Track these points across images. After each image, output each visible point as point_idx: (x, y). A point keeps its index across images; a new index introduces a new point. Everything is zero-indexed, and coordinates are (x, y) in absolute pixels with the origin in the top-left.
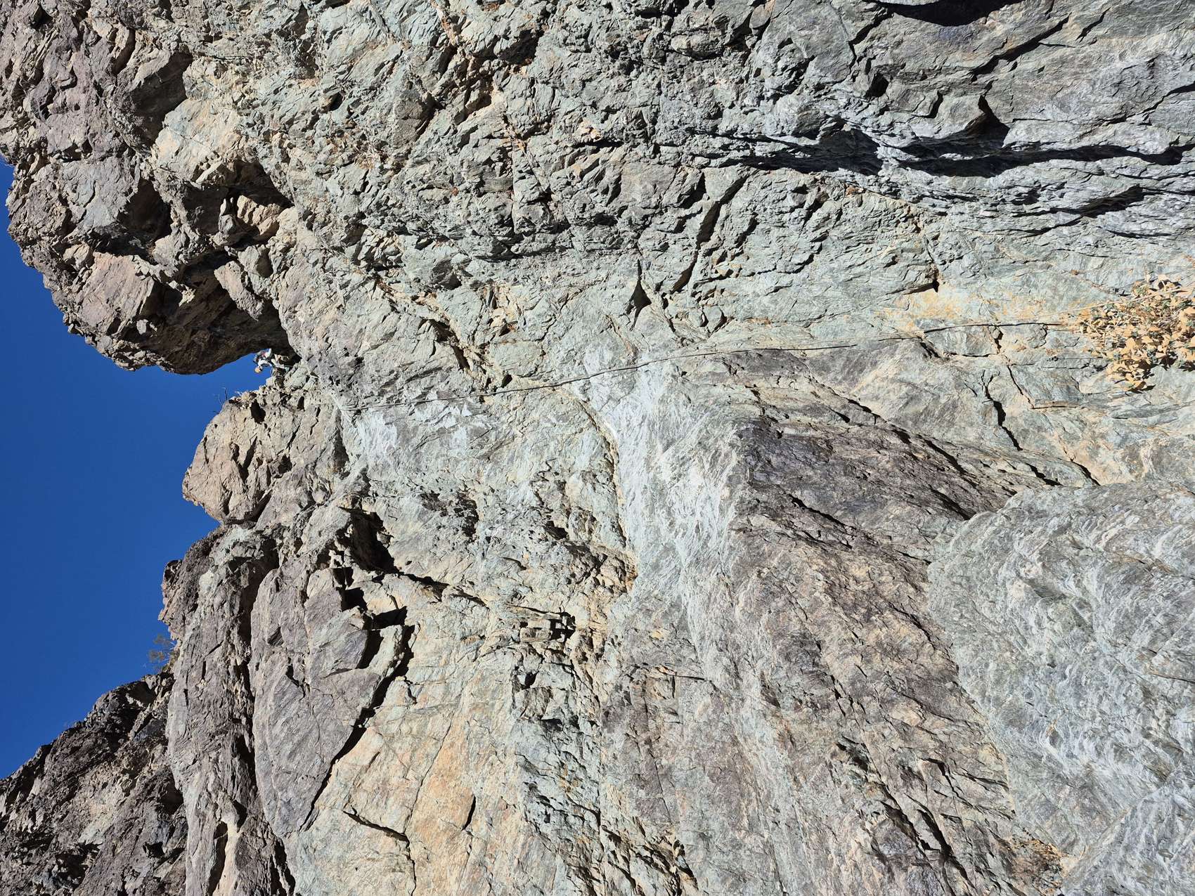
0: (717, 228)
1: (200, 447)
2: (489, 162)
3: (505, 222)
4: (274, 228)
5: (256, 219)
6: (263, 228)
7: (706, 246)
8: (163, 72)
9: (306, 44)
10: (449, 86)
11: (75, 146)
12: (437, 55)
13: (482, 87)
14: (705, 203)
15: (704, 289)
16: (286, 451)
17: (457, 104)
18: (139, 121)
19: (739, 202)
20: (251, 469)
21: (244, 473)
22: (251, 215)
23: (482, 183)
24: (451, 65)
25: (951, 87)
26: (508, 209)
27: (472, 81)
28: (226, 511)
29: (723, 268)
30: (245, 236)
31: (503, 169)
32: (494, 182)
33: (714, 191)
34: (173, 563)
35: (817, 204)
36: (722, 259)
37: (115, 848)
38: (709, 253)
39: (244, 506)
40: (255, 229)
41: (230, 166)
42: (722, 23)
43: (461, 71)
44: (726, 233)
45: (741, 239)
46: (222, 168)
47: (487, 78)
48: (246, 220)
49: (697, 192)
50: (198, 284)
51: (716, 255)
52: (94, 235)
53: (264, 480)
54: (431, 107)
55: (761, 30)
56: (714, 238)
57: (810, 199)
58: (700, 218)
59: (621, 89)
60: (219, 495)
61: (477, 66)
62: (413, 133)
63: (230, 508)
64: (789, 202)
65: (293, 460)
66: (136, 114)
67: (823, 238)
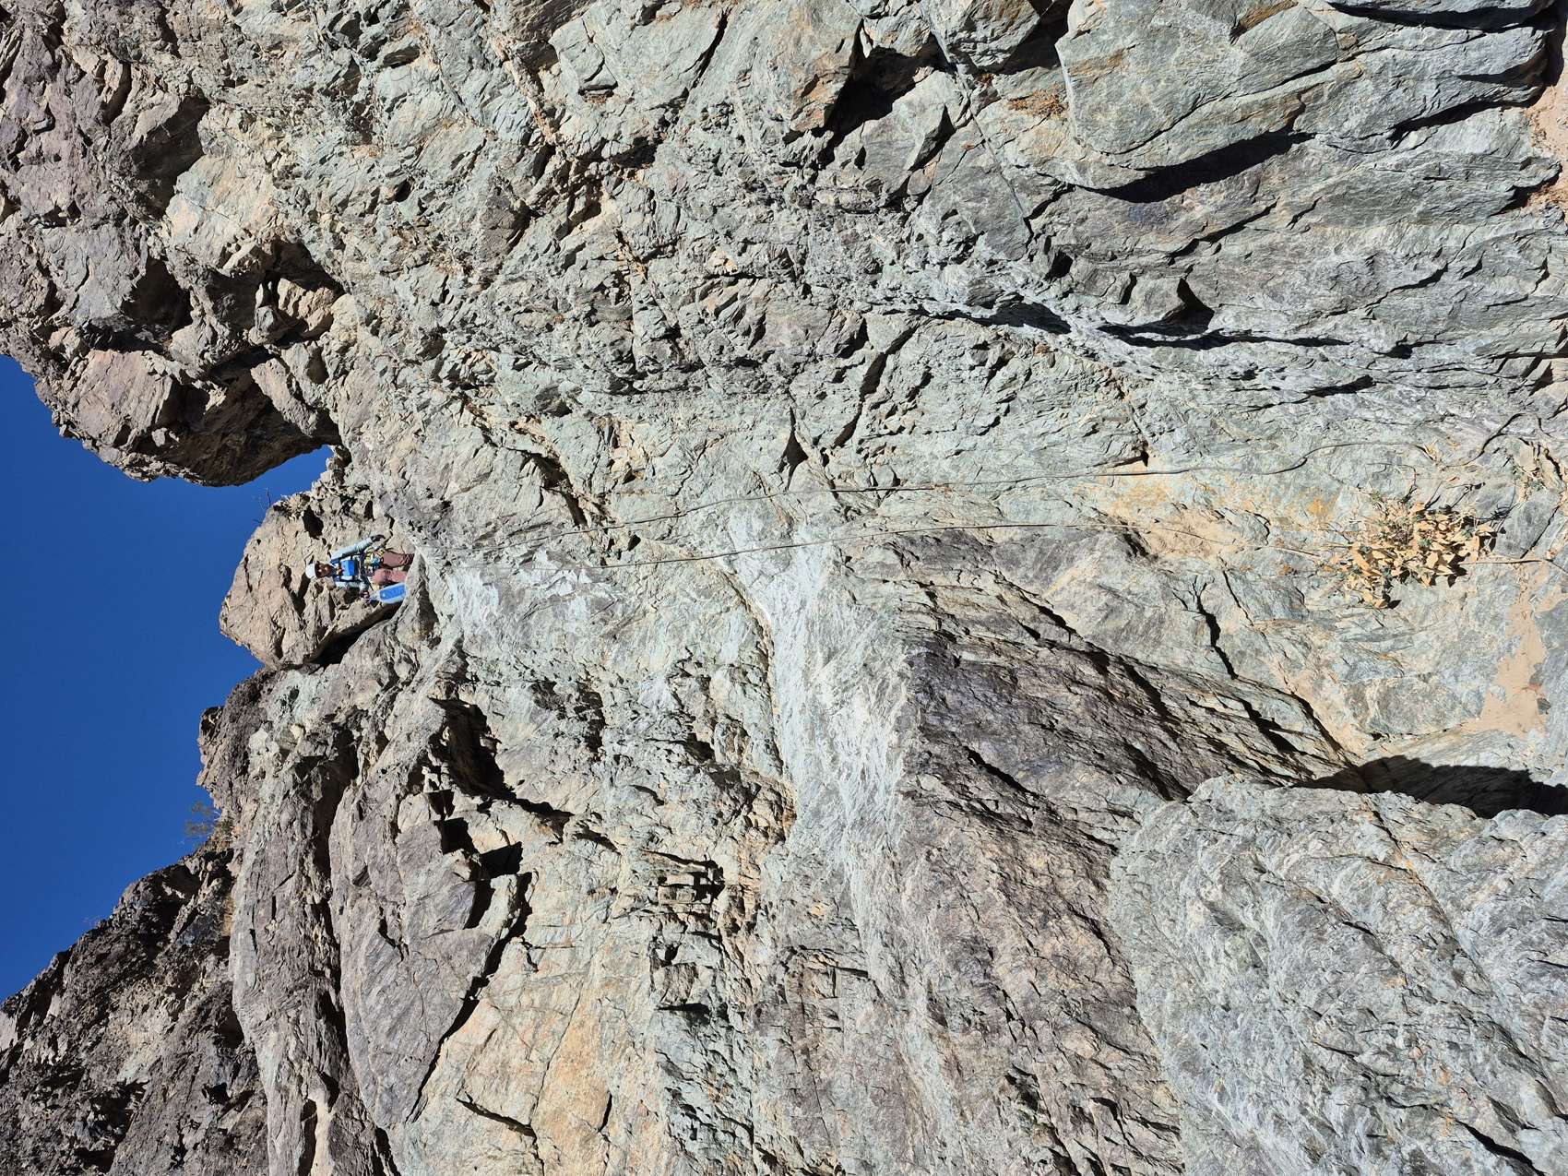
0: (884, 379)
1: (240, 571)
2: (601, 287)
3: (625, 358)
4: (327, 323)
5: (303, 310)
6: (313, 322)
7: (871, 399)
8: (171, 123)
9: (360, 107)
10: (547, 193)
11: (58, 209)
12: (531, 157)
13: (589, 192)
17: (559, 214)
18: (143, 186)
19: (909, 352)
20: (308, 598)
21: (299, 603)
22: (296, 306)
23: (593, 311)
24: (549, 169)
25: (1144, 270)
26: (627, 343)
27: (576, 187)
28: (279, 653)
29: (894, 423)
30: (290, 331)
31: (619, 296)
32: (609, 310)
34: (212, 711)
35: (1002, 362)
36: (891, 413)
37: (165, 1091)
38: (876, 406)
40: (303, 324)
42: (874, 186)
43: (563, 177)
45: (913, 394)
46: (256, 251)
47: (595, 183)
48: (290, 312)
49: (859, 339)
50: (229, 381)
51: (885, 409)
52: (90, 327)
53: (326, 613)
54: (524, 218)
56: (880, 390)
57: (993, 355)
58: (864, 369)
59: (760, 220)
60: (268, 633)
61: (580, 170)
62: (503, 245)
63: (285, 649)
66: (138, 177)
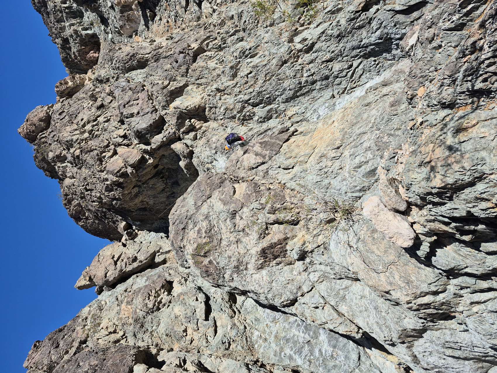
14: (353, 68)
15: (350, 92)
16: (136, 255)
33: (355, 64)
39: (114, 274)
41: (197, 107)
44: (356, 76)
55: (374, 18)
64: (373, 63)
65: (138, 258)
67: (379, 72)
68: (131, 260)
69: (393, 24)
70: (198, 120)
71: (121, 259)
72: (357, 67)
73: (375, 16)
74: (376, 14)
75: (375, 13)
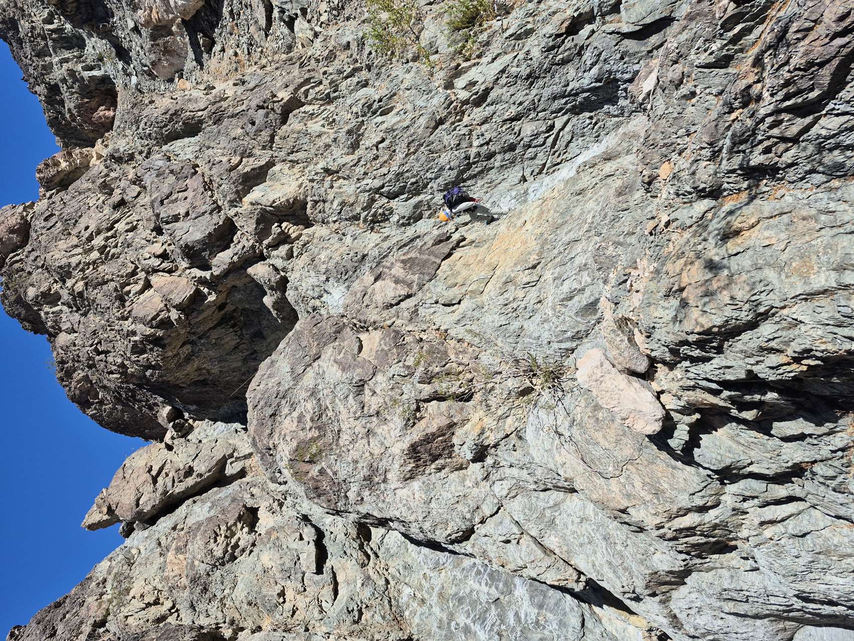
68: (182, 473)
69: (619, 56)
70: (294, 224)
71: (164, 472)
72: (562, 129)
73: (588, 42)
74: (590, 39)
75: (588, 38)
